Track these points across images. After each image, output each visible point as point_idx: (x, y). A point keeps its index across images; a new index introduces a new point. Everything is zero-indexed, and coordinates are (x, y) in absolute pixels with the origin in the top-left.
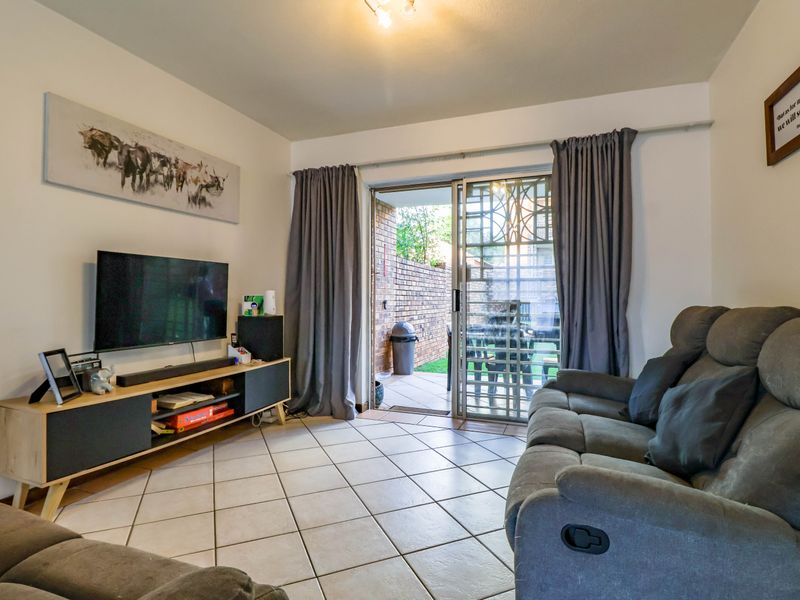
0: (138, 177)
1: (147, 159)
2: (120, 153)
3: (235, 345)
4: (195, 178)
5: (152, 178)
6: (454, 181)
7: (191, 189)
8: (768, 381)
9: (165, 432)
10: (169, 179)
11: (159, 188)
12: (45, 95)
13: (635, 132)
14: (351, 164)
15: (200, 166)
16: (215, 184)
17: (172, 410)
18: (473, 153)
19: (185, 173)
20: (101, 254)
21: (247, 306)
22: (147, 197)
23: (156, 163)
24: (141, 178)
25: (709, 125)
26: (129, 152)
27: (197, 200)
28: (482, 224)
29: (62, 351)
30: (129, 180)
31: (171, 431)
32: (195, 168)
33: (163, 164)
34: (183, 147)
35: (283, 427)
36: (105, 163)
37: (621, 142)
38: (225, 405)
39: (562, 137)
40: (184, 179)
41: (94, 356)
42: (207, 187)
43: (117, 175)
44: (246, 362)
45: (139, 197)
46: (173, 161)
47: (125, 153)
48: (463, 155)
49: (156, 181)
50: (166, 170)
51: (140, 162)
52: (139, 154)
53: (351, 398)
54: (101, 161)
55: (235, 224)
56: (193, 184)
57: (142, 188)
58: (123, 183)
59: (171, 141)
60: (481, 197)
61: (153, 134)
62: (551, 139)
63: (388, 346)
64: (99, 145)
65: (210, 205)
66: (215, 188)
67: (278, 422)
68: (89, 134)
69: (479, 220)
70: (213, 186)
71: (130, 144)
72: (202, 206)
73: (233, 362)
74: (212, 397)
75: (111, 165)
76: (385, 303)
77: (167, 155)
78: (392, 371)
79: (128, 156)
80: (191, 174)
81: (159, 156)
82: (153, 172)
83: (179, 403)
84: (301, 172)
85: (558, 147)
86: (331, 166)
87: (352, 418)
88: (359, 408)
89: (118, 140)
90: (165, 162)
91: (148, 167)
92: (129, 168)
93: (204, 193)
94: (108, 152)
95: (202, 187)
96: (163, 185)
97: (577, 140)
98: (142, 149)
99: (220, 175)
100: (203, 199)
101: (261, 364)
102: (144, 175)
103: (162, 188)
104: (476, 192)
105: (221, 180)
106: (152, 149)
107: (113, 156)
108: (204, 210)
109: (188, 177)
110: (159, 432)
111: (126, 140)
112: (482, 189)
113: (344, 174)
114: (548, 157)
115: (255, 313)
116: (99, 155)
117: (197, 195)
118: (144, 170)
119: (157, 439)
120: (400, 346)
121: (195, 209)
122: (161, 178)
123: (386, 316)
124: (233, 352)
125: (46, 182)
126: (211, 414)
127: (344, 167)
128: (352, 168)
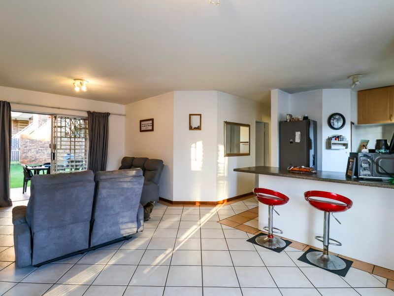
25: (125, 115)
85: (89, 112)
127: (4, 102)
128: (9, 103)
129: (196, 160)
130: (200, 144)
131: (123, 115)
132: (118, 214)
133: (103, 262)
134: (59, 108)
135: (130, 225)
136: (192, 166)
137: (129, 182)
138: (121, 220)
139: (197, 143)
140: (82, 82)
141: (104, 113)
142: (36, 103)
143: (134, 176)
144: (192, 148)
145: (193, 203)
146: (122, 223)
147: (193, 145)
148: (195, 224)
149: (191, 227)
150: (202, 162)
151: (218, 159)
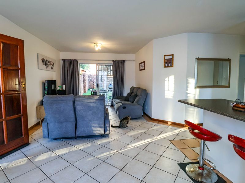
6: (97, 64)
8: (138, 95)
12: (37, 53)
13: (125, 61)
14: (77, 59)
15: (52, 61)
19: (50, 63)
21: (59, 88)
25: (135, 61)
30: (46, 66)
33: (48, 62)
37: (123, 62)
39: (115, 60)
45: (46, 69)
55: (55, 72)
62: (113, 60)
64: (43, 61)
65: (53, 69)
68: (42, 59)
70: (53, 65)
71: (45, 60)
75: (44, 64)
79: (45, 62)
84: (65, 60)
98: (46, 60)
99: (54, 62)
113: (75, 61)
114: (112, 62)
118: (47, 64)
125: (38, 69)
127: (75, 60)
128: (77, 60)
129: (168, 90)
130: (172, 78)
131: (134, 61)
132: (90, 121)
133: (77, 146)
134: (99, 60)
135: (99, 129)
136: (166, 94)
137: (94, 103)
138: (93, 125)
139: (170, 77)
140: (97, 44)
141: (121, 61)
142: (88, 59)
143: (97, 100)
144: (166, 81)
145: (165, 122)
146: (93, 127)
147: (167, 79)
148: (150, 138)
149: (146, 139)
150: (173, 92)
151: (187, 90)
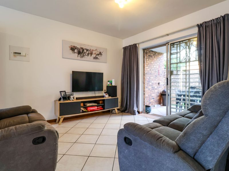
0: (81, 54)
1: (83, 50)
2: (77, 50)
3: (105, 93)
4: (95, 53)
5: (84, 54)
6: (167, 43)
7: (94, 56)
9: (85, 111)
10: (89, 54)
11: (86, 56)
12: (62, 40)
15: (96, 50)
16: (100, 54)
17: (86, 106)
18: (171, 34)
19: (92, 52)
20: (73, 72)
21: (109, 83)
22: (83, 59)
23: (85, 51)
24: (82, 55)
26: (79, 49)
27: (95, 58)
28: (177, 56)
29: (65, 91)
30: (79, 55)
31: (87, 111)
32: (95, 51)
33: (87, 51)
34: (91, 46)
35: (117, 114)
36: (74, 52)
38: (101, 107)
39: (200, 23)
40: (92, 53)
41: (72, 93)
42: (98, 55)
43: (77, 55)
44: (107, 97)
45: (82, 59)
46: (89, 50)
47: (78, 50)
48: (168, 35)
49: (85, 55)
50: (88, 52)
51: (81, 51)
52: (81, 49)
53: (136, 109)
54: (73, 52)
55: (106, 63)
56: (94, 54)
57: (82, 57)
58: (78, 56)
59: (88, 45)
60: (177, 47)
61: (85, 44)
63: (161, 97)
64: (73, 49)
65: (99, 59)
66: (100, 55)
67: (116, 113)
68: (71, 47)
69: (176, 55)
70: (99, 54)
71: (79, 47)
72: (97, 59)
73: (103, 97)
74: (97, 104)
75: (75, 53)
76: (159, 83)
77: (88, 49)
78: (162, 105)
79: (79, 50)
80: (94, 52)
81: (86, 49)
82: (84, 53)
83: (88, 105)
84: (124, 47)
85: (199, 26)
86: (131, 45)
87: (135, 114)
88: (139, 112)
89: (77, 47)
90: (87, 50)
91: (84, 52)
92: (79, 53)
93: (97, 56)
94: (75, 50)
95: (97, 55)
96: (87, 55)
97: (206, 22)
98: (82, 48)
99: (101, 51)
100: (97, 58)
101: (110, 98)
102: (83, 54)
103: (87, 56)
104: (176, 46)
105: (102, 53)
106: (84, 48)
107: (76, 51)
108: (97, 60)
109: (93, 53)
110: (84, 110)
111: (78, 47)
112: (177, 45)
113: (134, 46)
115: (110, 85)
116: (73, 51)
117: (95, 57)
118: (83, 53)
119: (83, 112)
120: (164, 96)
121: (95, 60)
122: (86, 54)
123: (159, 87)
124: (104, 94)
125: (63, 58)
126: (96, 108)
128: (136, 44)
